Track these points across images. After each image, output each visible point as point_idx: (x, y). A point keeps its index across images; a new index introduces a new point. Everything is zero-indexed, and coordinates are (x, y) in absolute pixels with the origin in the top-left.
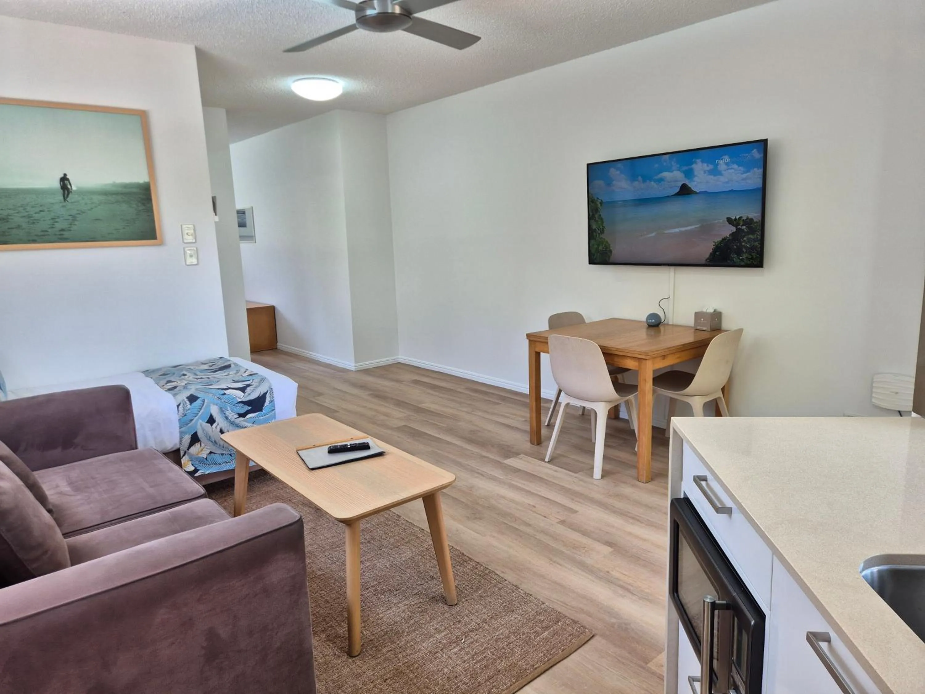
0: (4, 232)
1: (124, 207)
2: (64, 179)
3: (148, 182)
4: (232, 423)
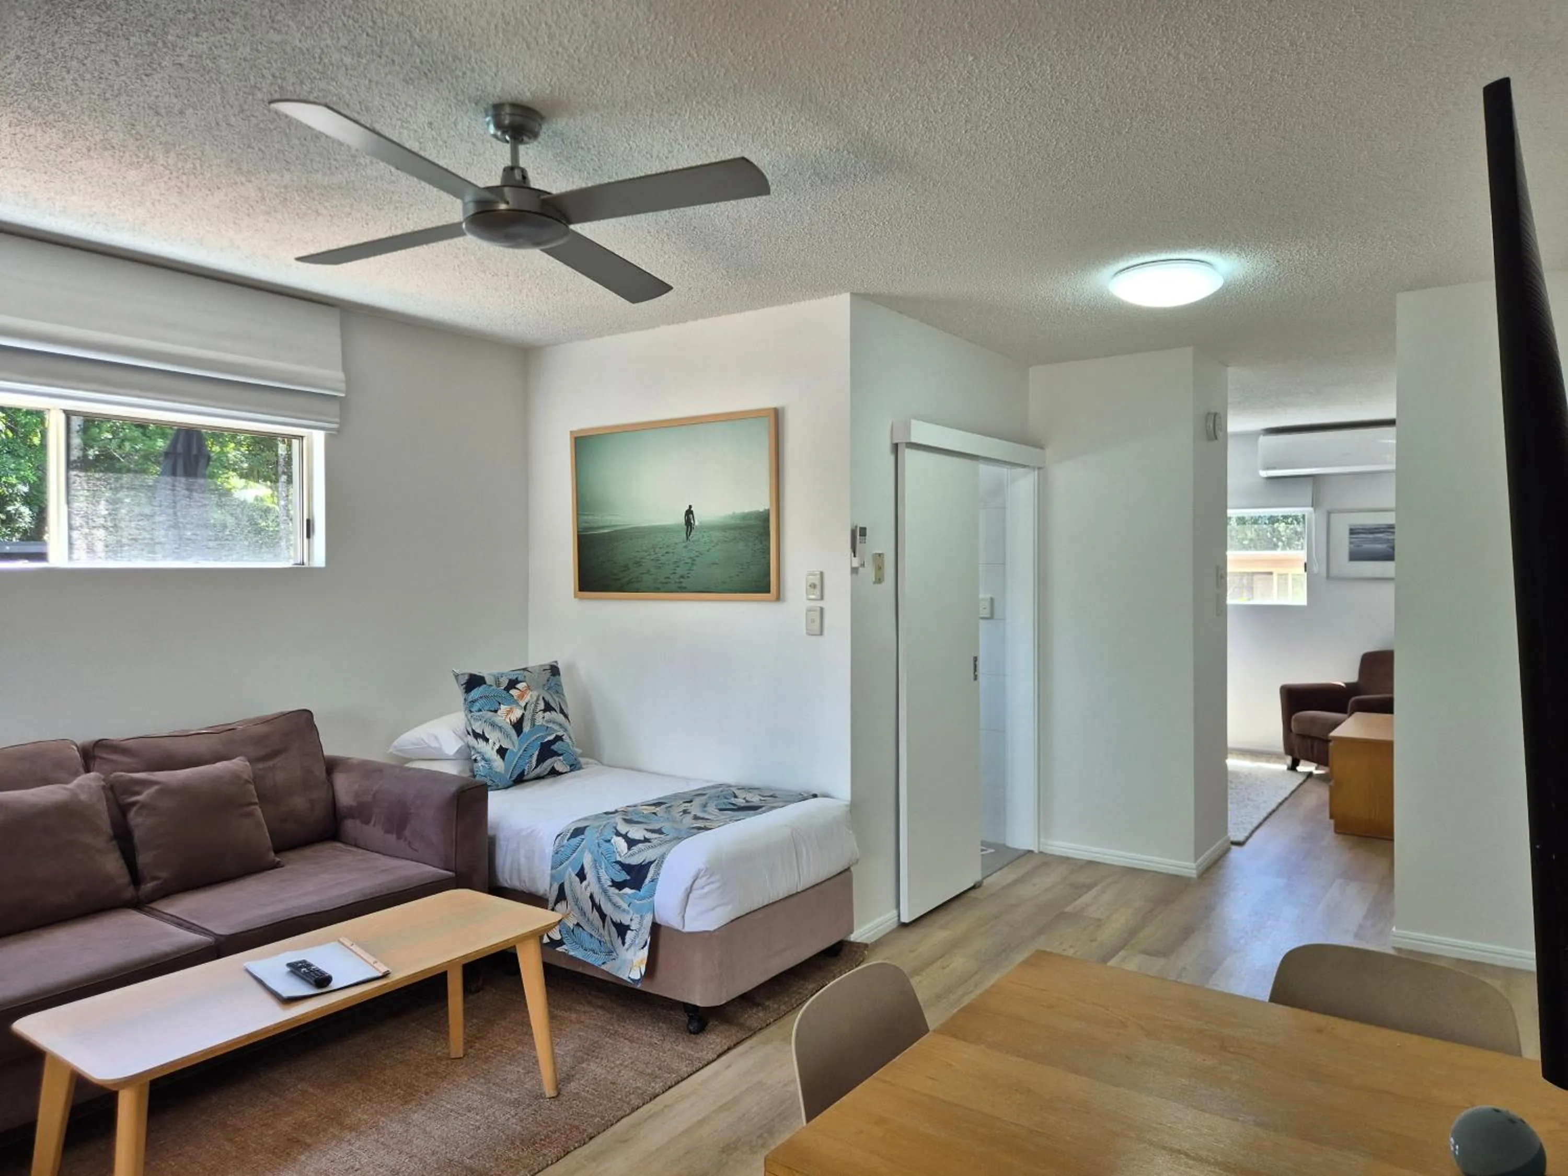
3: (769, 510)
4: (605, 892)
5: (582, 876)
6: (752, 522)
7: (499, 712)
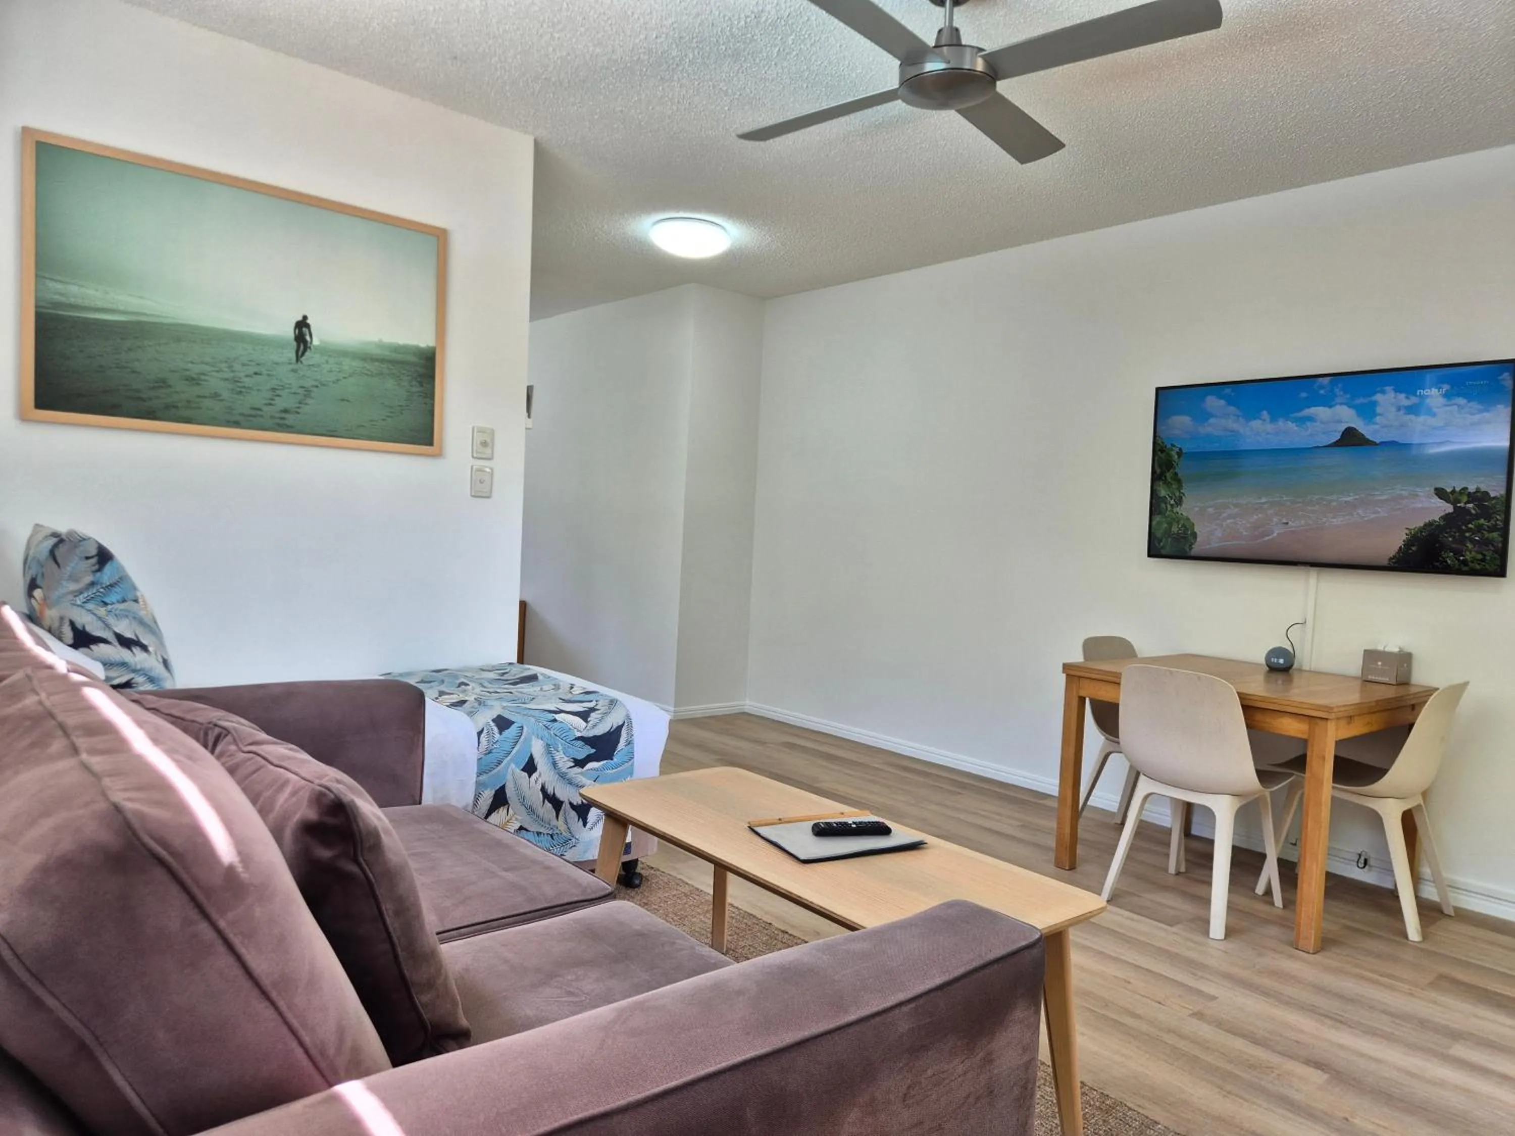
0: (189, 402)
1: (390, 384)
2: (302, 325)
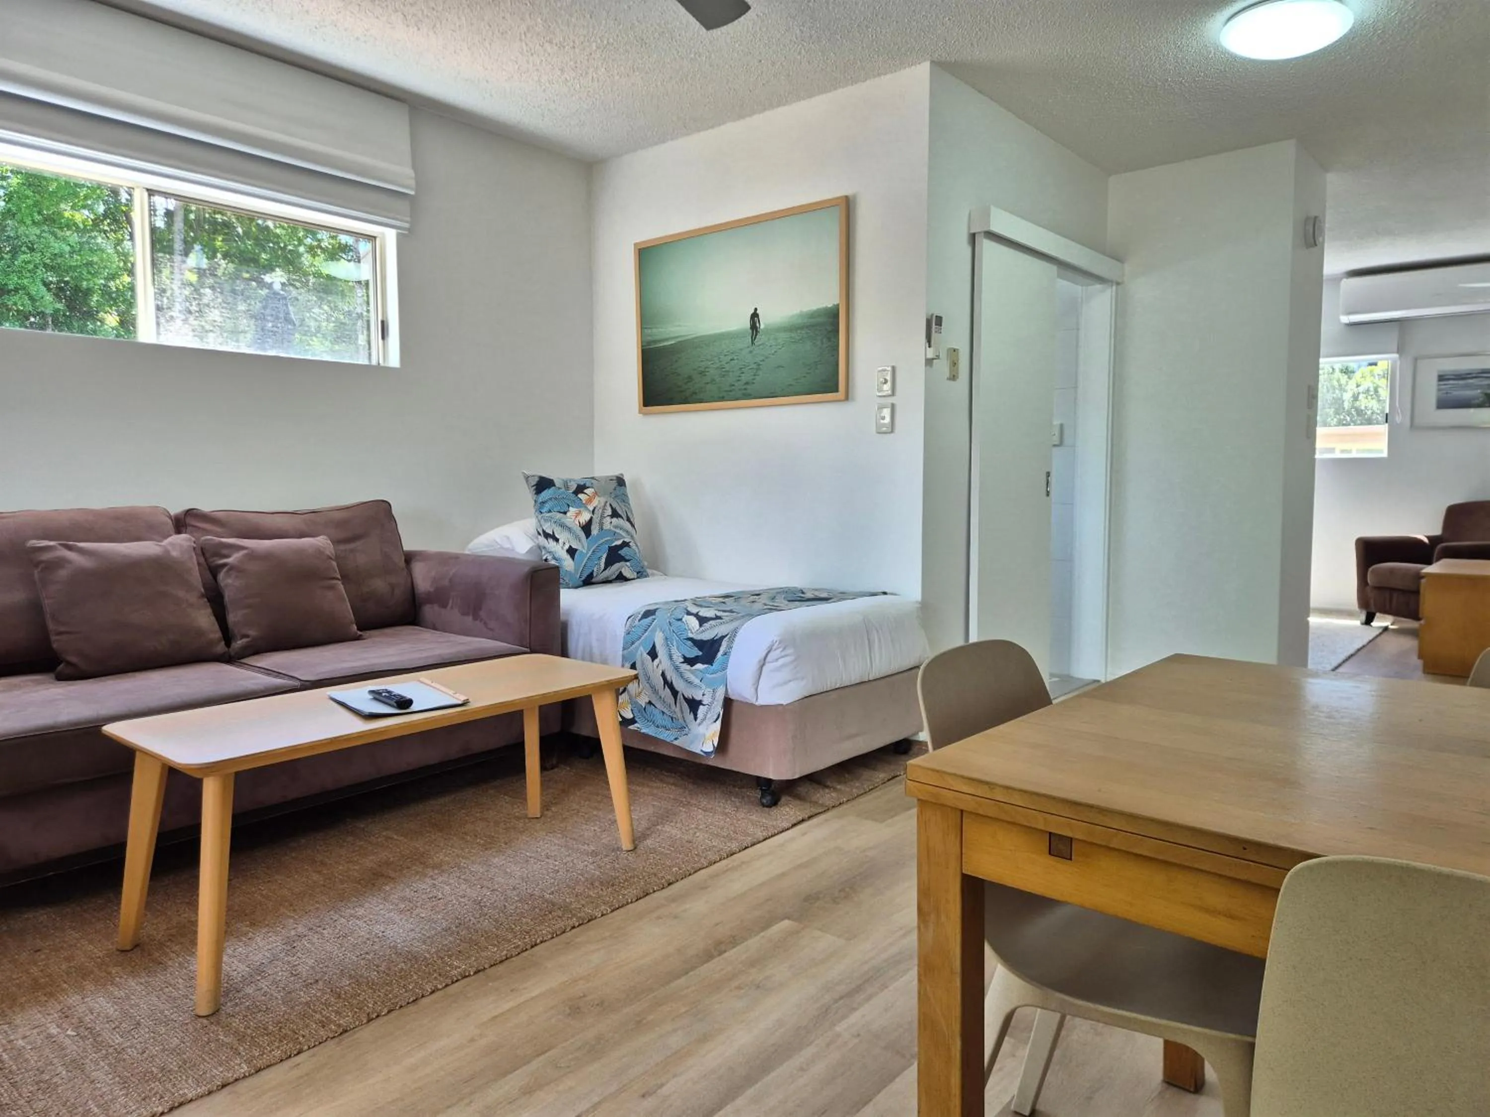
3: (838, 305)
4: (677, 668)
5: (653, 654)
6: (820, 320)
7: (568, 514)
